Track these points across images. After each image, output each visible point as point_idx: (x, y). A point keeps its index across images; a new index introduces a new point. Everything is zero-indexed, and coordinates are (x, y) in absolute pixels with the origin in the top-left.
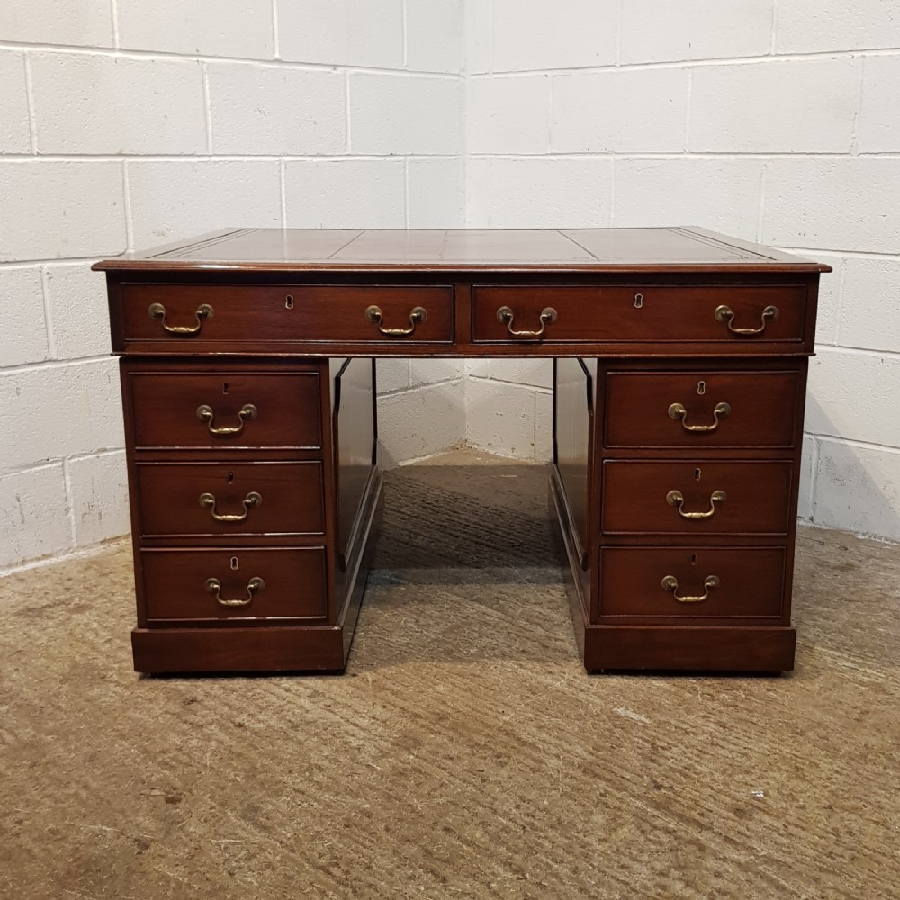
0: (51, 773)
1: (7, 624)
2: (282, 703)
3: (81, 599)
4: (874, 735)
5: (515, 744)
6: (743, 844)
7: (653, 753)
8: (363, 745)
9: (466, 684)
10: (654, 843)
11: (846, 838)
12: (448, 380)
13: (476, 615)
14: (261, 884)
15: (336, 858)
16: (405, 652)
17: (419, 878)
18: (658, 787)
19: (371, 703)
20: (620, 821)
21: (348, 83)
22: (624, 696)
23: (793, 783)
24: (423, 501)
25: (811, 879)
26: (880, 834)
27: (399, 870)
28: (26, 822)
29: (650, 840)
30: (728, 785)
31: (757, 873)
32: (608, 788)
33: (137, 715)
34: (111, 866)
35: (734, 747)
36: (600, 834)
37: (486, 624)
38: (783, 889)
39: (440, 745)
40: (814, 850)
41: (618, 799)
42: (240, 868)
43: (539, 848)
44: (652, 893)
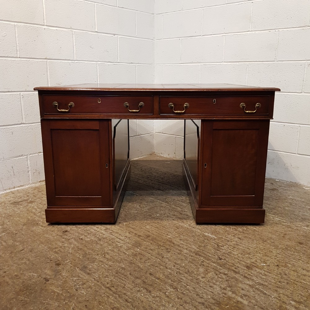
0: (17, 255)
1: (7, 207)
2: (96, 232)
3: (32, 199)
4: (289, 242)
5: (173, 245)
6: (250, 278)
7: (218, 248)
8: (122, 246)
9: (156, 226)
10: (221, 278)
11: (285, 276)
12: (149, 133)
13: (158, 204)
14: (87, 294)
15: (113, 284)
16: (136, 215)
17: (141, 291)
18: (221, 259)
19: (125, 232)
20: (209, 271)
21: (118, 40)
22: (207, 229)
23: (265, 257)
24: (141, 170)
25: (274, 291)
26: (295, 274)
27: (135, 288)
28: (7, 272)
29: (219, 277)
30: (244, 258)
31: (256, 289)
32: (204, 260)
33: (47, 236)
34: (35, 288)
35: (244, 246)
36: (202, 275)
37: (162, 207)
38: (265, 294)
39: (148, 246)
40: (274, 280)
41: (207, 263)
42: (80, 288)
43: (182, 280)
44: (221, 296)
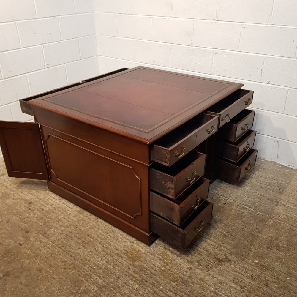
2: (52, 202)
3: (3, 172)
8: (71, 213)
14: (47, 253)
15: (63, 245)
17: (81, 248)
27: (77, 247)
34: (13, 251)
42: (42, 249)
43: (107, 238)
44: (129, 248)
